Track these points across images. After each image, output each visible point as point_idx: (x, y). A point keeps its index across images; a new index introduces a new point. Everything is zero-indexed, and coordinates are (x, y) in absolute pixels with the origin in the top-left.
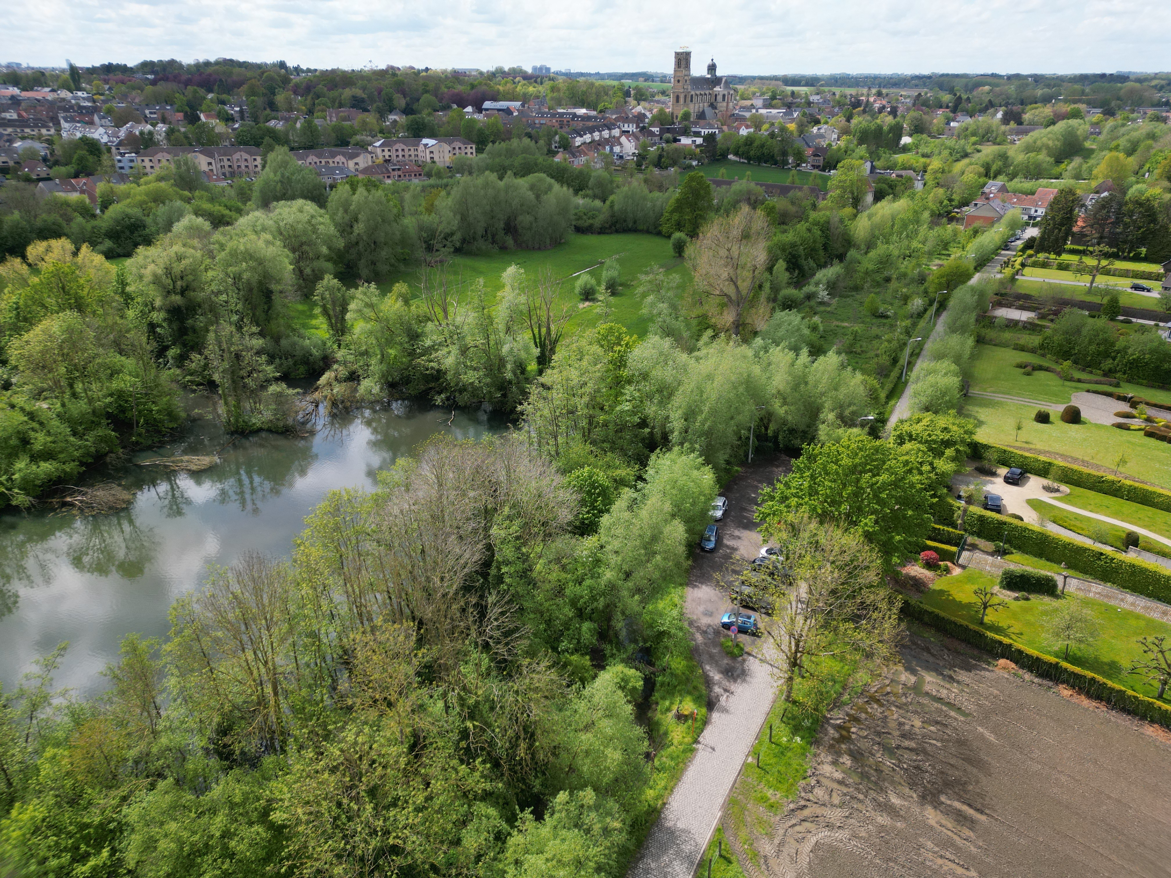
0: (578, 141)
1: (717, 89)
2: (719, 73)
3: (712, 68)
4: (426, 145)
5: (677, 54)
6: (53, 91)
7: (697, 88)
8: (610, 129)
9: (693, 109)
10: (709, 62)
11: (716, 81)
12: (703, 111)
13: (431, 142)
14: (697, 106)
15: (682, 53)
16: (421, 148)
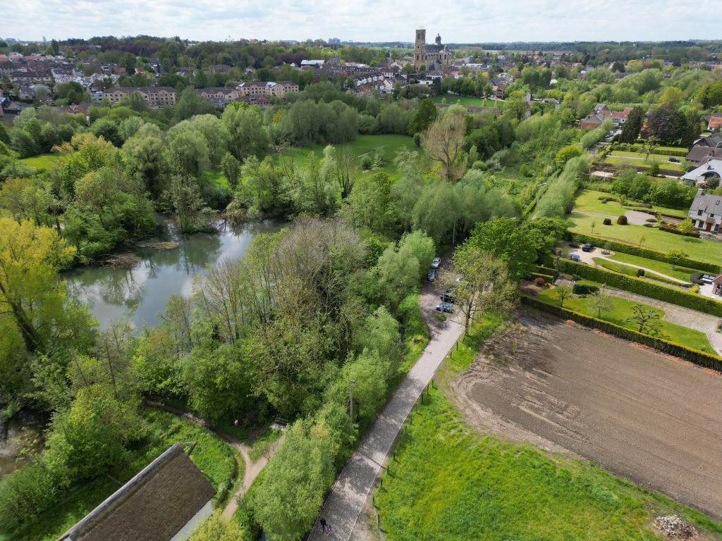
0: (359, 83)
1: (441, 52)
2: (443, 42)
3: (438, 39)
4: (270, 86)
5: (417, 31)
6: (43, 55)
7: (430, 51)
8: (377, 76)
9: (427, 64)
10: (437, 36)
11: (441, 47)
12: (433, 65)
13: (273, 84)
14: (429, 62)
15: (420, 31)
16: (267, 87)
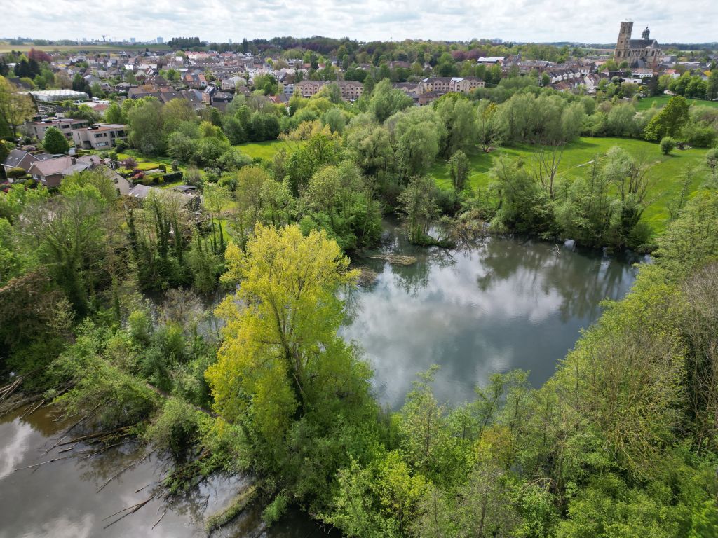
0: (554, 80)
1: (649, 47)
3: (646, 33)
4: (455, 81)
5: (623, 23)
7: (634, 47)
8: (574, 73)
9: (629, 60)
10: (645, 29)
11: (649, 42)
12: (637, 62)
13: (459, 80)
14: (632, 59)
15: (627, 23)
16: (452, 82)
